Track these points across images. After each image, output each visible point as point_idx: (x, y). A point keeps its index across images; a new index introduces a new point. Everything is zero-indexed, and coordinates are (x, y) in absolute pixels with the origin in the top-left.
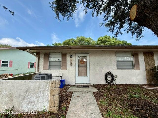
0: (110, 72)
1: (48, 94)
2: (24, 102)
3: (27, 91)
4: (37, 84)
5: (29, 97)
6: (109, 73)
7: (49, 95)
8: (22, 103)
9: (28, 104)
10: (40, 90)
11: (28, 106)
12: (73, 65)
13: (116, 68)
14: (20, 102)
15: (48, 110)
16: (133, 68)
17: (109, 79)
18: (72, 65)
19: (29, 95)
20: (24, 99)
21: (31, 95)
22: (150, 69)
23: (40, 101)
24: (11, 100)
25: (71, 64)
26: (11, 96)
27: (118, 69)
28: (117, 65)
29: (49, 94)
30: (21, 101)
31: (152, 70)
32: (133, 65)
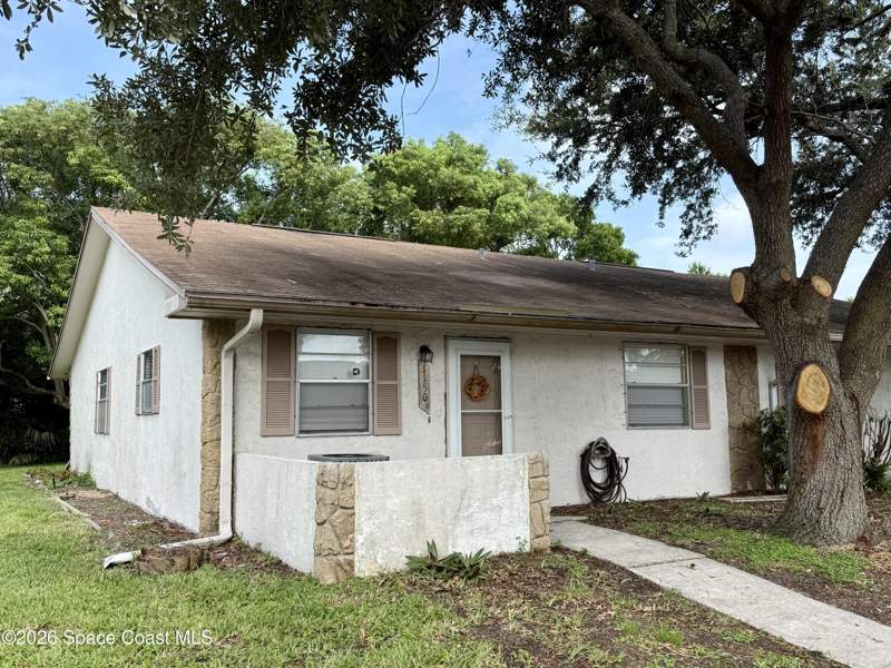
0: (606, 444)
1: (522, 496)
2: (458, 530)
3: (464, 492)
4: (492, 468)
5: (471, 510)
6: (601, 445)
7: (527, 500)
8: (453, 530)
9: (472, 532)
10: (501, 486)
11: (472, 542)
12: (432, 405)
13: (624, 420)
14: (446, 530)
15: (527, 548)
16: (685, 423)
17: (598, 476)
18: (428, 406)
19: (469, 506)
20: (456, 517)
21: (477, 504)
22: (744, 424)
23: (504, 521)
24: (420, 526)
25: (425, 400)
26: (419, 513)
27: (632, 425)
28: (630, 406)
29: (527, 496)
30: (450, 527)
31: (749, 429)
32: (685, 408)
